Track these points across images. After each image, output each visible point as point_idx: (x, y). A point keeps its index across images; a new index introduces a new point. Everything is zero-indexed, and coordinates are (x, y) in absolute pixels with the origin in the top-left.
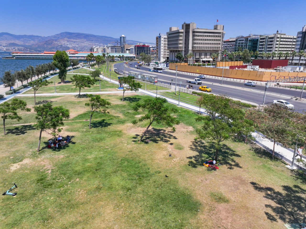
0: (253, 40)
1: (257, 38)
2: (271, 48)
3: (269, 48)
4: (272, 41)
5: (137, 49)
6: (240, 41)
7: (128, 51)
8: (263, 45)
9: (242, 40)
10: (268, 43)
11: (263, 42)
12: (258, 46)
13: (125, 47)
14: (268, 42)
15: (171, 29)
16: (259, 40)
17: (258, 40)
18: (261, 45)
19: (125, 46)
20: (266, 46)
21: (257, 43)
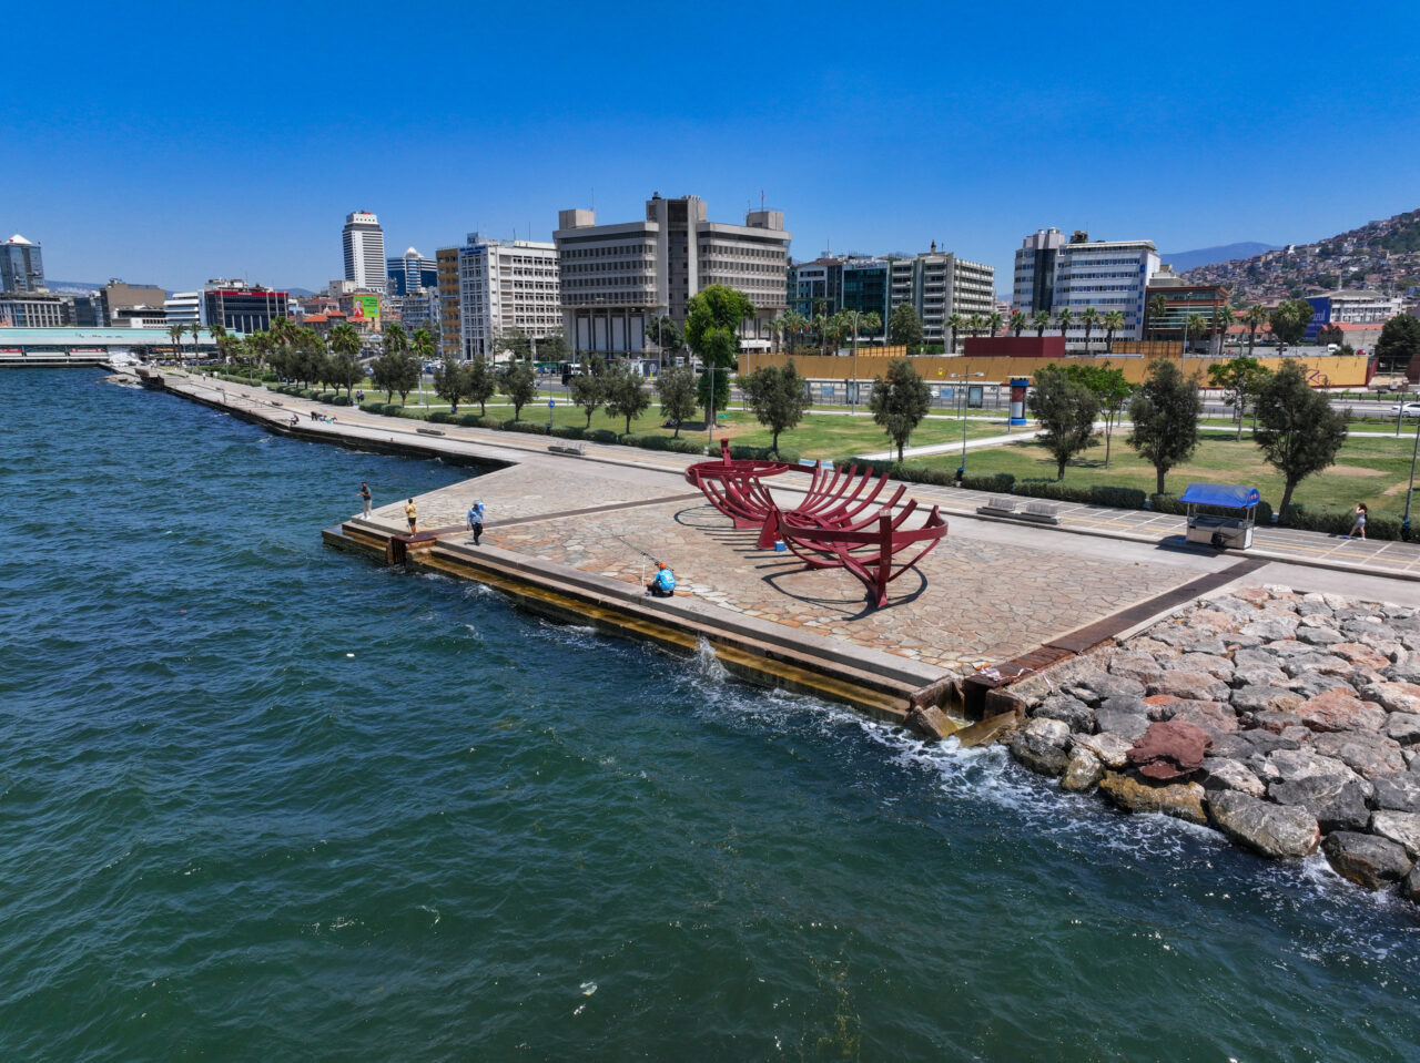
0: (865, 272)
1: (878, 267)
2: (940, 300)
3: (932, 300)
4: (940, 278)
5: (226, 308)
6: (809, 274)
7: (140, 320)
8: (906, 291)
9: (815, 274)
10: (926, 285)
11: (906, 280)
12: (887, 295)
13: (111, 301)
14: (927, 282)
15: (567, 217)
16: (888, 272)
17: (882, 272)
18: (899, 291)
19: (109, 295)
20: (918, 294)
21: (881, 285)
